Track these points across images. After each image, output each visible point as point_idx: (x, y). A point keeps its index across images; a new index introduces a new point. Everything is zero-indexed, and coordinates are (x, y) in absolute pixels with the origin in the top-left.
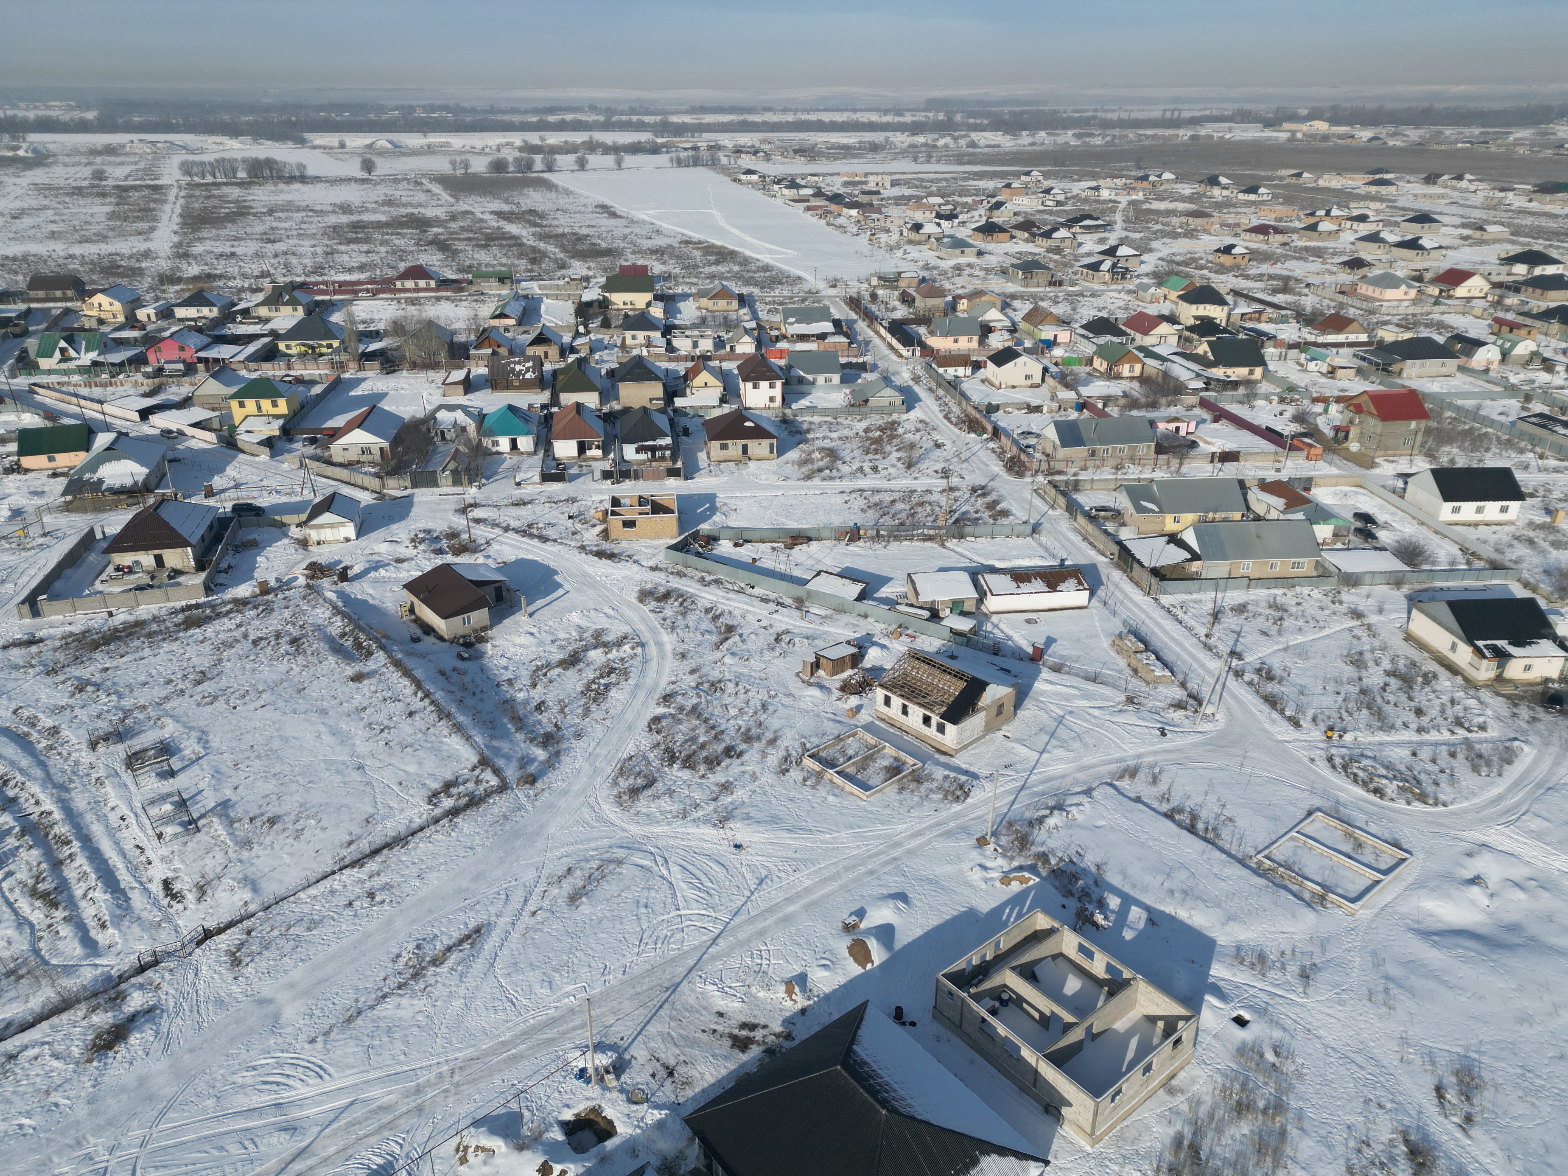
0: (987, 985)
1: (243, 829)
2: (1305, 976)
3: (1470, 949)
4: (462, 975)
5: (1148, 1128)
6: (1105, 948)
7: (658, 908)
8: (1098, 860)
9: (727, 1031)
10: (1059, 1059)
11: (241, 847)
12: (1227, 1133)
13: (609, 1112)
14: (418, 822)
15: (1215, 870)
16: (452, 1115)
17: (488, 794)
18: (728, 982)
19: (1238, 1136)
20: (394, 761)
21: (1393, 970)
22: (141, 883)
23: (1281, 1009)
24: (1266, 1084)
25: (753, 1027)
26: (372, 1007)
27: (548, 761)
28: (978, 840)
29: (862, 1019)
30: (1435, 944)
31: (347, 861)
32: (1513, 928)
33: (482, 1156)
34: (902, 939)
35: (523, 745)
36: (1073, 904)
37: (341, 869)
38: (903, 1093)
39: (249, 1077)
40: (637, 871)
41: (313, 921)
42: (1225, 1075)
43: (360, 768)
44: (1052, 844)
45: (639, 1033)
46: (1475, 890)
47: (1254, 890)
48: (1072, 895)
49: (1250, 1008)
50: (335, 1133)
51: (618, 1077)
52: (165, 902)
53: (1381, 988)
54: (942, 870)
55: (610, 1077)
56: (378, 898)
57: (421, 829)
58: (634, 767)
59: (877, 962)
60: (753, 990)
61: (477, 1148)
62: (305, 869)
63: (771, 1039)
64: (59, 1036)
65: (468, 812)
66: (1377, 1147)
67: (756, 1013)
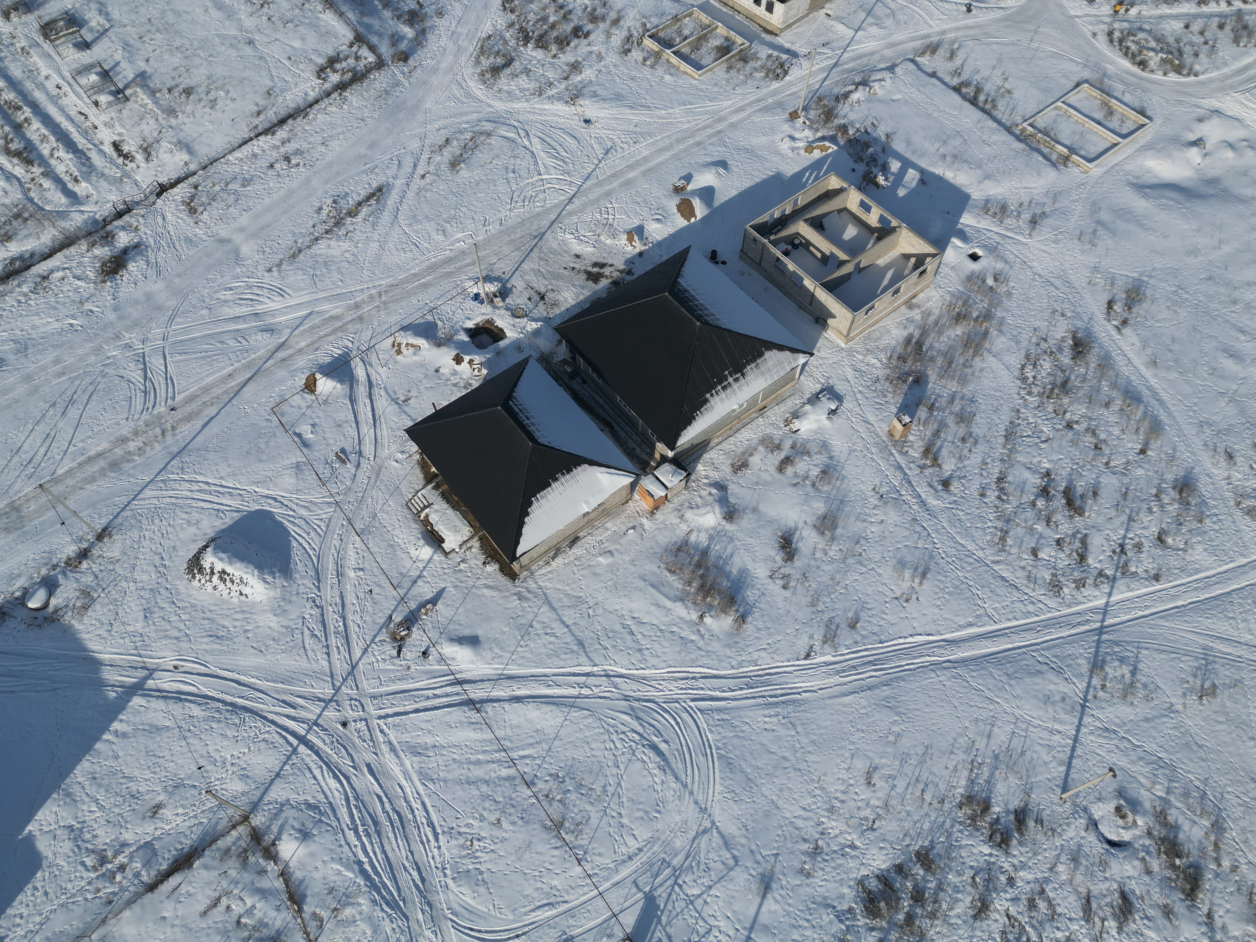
0: (784, 233)
1: (165, 97)
2: (1034, 222)
3: (1171, 199)
4: (374, 225)
5: (888, 332)
6: (880, 203)
7: (523, 173)
8: (889, 130)
9: (583, 268)
10: (831, 287)
11: (168, 115)
12: (945, 334)
13: (499, 323)
14: (312, 95)
15: (985, 137)
16: (385, 323)
17: (369, 70)
18: (582, 232)
19: (953, 336)
20: (279, 36)
21: (1104, 216)
22: (94, 145)
23: (1010, 250)
24: (982, 301)
25: (602, 266)
26: (309, 247)
27: (416, 39)
28: (790, 114)
29: (685, 259)
30: (1145, 196)
31: (260, 129)
32: (1213, 182)
33: (411, 350)
34: (720, 198)
35: (391, 22)
36: (861, 168)
37: (257, 136)
38: (712, 311)
39: (228, 295)
40: (503, 142)
41: (244, 179)
42: (953, 295)
43: (251, 42)
44: (852, 116)
45: (517, 269)
46: (1194, 150)
47: (1012, 153)
48: (862, 160)
49: (984, 247)
50: (303, 333)
51: (504, 300)
52: (120, 161)
53: (1091, 230)
54: (758, 141)
55: (497, 300)
56: (293, 162)
57: (317, 102)
58: (493, 46)
59: (699, 217)
60: (602, 238)
61: (407, 345)
62: (227, 135)
63: (616, 274)
64: (74, 264)
65: (354, 87)
66: (1051, 342)
67: (604, 255)
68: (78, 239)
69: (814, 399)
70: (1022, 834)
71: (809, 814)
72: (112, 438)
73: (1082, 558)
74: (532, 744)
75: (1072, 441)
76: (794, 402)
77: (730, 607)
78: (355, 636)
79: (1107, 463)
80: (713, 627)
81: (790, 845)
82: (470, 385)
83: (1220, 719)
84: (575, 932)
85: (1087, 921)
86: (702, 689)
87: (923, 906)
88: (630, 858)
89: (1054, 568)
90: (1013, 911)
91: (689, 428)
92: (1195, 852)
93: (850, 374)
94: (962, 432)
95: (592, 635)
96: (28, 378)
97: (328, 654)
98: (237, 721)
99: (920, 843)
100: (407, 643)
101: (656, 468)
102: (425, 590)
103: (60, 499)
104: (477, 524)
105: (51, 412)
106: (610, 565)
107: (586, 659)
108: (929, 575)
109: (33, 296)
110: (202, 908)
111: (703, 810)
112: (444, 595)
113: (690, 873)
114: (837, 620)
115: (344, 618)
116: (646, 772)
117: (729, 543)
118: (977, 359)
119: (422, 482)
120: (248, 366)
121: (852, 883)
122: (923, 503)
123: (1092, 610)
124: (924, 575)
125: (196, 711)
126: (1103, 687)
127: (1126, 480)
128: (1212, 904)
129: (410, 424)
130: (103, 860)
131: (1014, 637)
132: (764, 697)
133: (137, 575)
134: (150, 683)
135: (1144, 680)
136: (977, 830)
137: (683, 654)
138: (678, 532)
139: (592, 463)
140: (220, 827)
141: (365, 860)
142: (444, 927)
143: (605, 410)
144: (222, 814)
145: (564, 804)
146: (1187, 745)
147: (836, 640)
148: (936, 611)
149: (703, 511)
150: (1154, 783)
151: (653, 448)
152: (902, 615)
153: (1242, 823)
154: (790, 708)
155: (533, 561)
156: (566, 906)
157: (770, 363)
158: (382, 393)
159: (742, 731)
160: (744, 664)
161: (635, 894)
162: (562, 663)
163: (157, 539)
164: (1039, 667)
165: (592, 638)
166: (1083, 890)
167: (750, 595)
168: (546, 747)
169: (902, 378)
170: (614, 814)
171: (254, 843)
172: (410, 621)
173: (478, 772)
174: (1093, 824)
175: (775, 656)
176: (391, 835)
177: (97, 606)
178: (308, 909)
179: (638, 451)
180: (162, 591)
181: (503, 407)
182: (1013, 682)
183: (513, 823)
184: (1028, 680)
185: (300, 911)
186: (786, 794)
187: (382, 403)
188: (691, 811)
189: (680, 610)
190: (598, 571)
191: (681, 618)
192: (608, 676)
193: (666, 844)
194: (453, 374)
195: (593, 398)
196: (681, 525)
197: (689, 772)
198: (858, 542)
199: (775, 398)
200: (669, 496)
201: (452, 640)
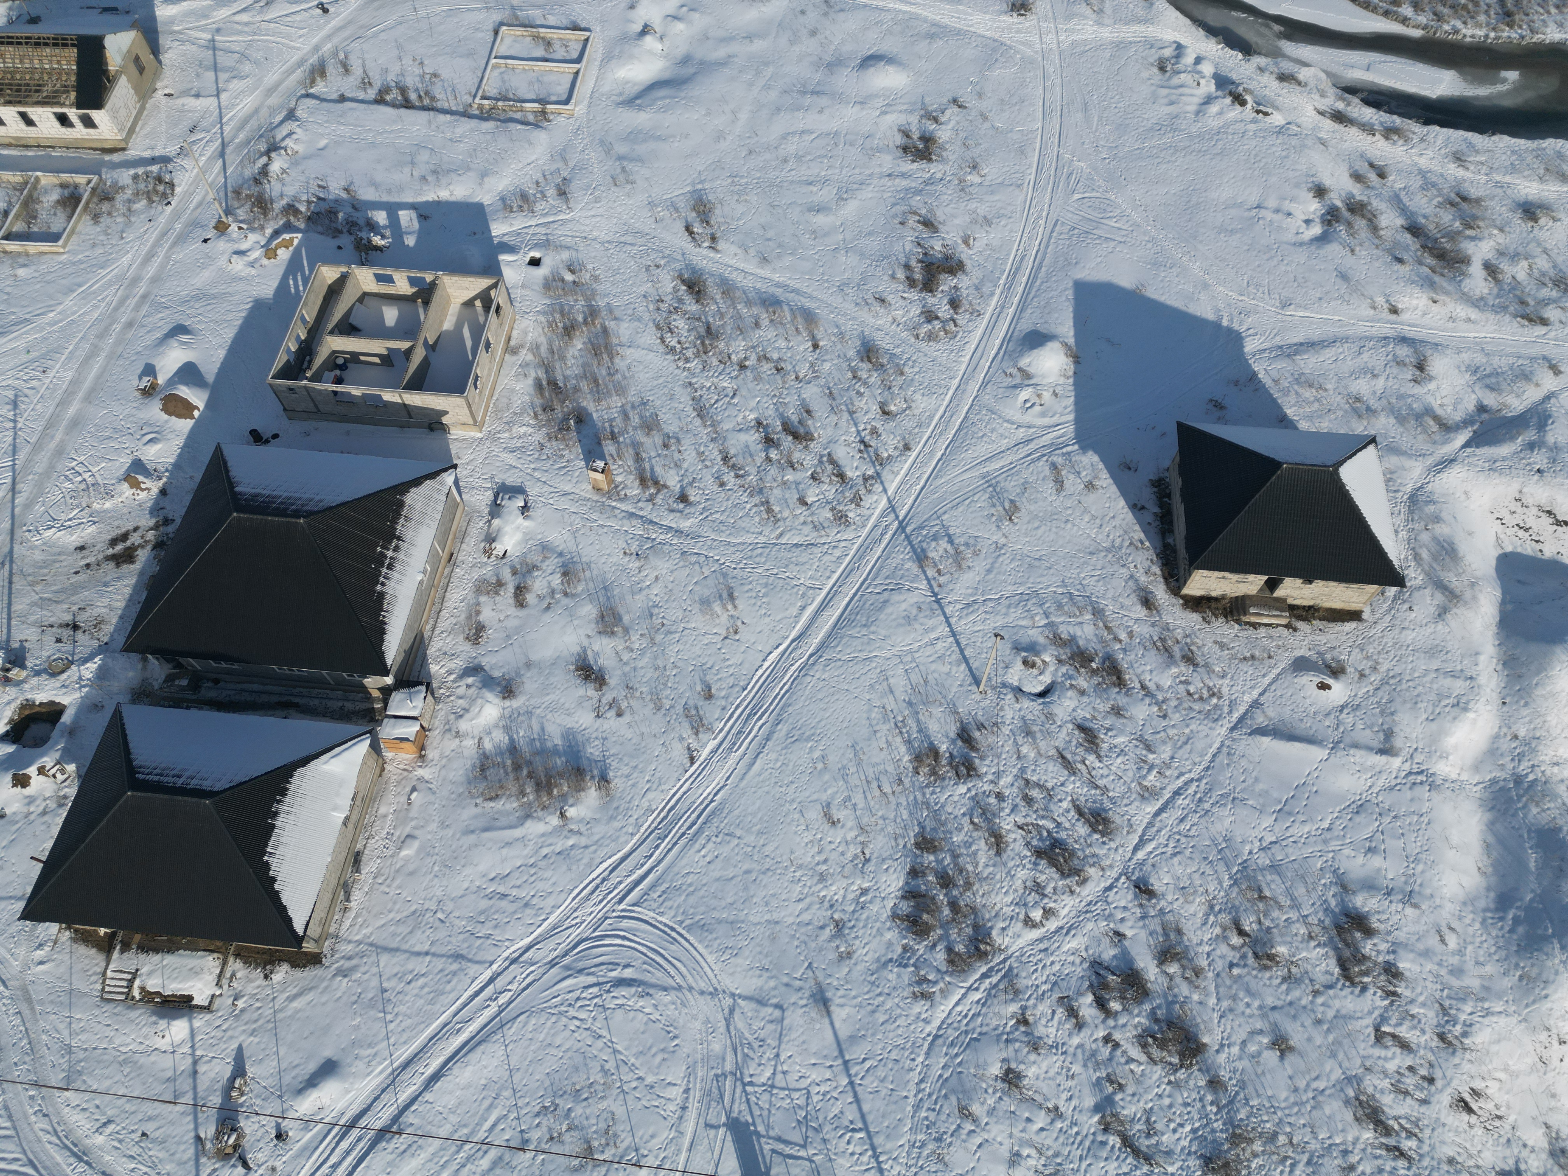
0: (318, 361)
2: (562, 193)
3: (664, 98)
5: (513, 391)
6: (399, 265)
8: (343, 183)
9: (100, 557)
10: (417, 384)
12: (569, 356)
13: (41, 697)
18: (63, 517)
19: (577, 354)
21: (621, 149)
23: (560, 233)
24: (576, 300)
25: (124, 537)
28: (216, 228)
29: (225, 463)
30: (640, 108)
32: (686, 60)
34: (210, 369)
36: (346, 240)
38: (307, 496)
42: (545, 313)
44: (290, 191)
45: (9, 619)
46: (648, 39)
47: (488, 137)
48: (341, 232)
49: (536, 246)
51: (23, 666)
53: (619, 170)
54: (202, 279)
55: (14, 673)
59: (201, 406)
60: (96, 506)
63: (151, 535)
66: (668, 299)
67: (116, 524)
69: (496, 509)
70: (977, 750)
71: (807, 900)
73: (841, 476)
74: (491, 1105)
75: (755, 379)
76: (478, 528)
77: (583, 780)
79: (797, 378)
80: (582, 814)
81: (813, 945)
82: (65, 797)
83: (1036, 524)
85: (1074, 774)
86: (620, 882)
87: (955, 885)
88: (684, 1108)
89: (828, 503)
90: (1020, 820)
91: (386, 637)
92: (1098, 647)
93: (510, 459)
94: (658, 440)
95: (461, 937)
99: (912, 834)
100: (247, 1146)
101: (385, 708)
102: (217, 1071)
104: (219, 943)
106: (418, 851)
107: (476, 967)
108: (736, 594)
111: (715, 993)
112: (246, 1053)
113: (750, 1062)
114: (691, 703)
116: (632, 1014)
117: (530, 718)
118: (617, 360)
119: (100, 958)
121: (888, 924)
122: (678, 532)
123: (883, 515)
124: (731, 597)
126: (939, 572)
127: (822, 381)
128: (1138, 676)
129: (21, 905)
131: (844, 589)
132: (683, 834)
135: (962, 540)
136: (944, 779)
137: (574, 867)
138: (467, 753)
139: (305, 761)
143: (270, 694)
145: (576, 1128)
146: (1030, 566)
147: (705, 722)
148: (767, 620)
149: (475, 710)
150: (1032, 618)
151: (364, 689)
152: (743, 649)
153: (1110, 594)
154: (715, 822)
155: (325, 923)
157: (418, 506)
159: (690, 885)
160: (641, 821)
161: (716, 1136)
162: (453, 996)
164: (882, 597)
165: (464, 941)
166: (1053, 752)
167: (593, 751)
168: (507, 1093)
169: (563, 427)
170: (634, 1084)
172: (228, 1120)
174: (1018, 691)
175: (663, 787)
179: (349, 706)
181: (132, 789)
182: (873, 628)
184: (882, 616)
186: (774, 903)
188: (703, 1006)
189: (534, 828)
190: (411, 867)
191: (543, 835)
192: (514, 961)
193: (706, 1059)
194: (29, 804)
195: (243, 690)
196: (465, 743)
197: (672, 972)
198: (651, 615)
199: (455, 537)
200: (425, 725)
201: (300, 1092)
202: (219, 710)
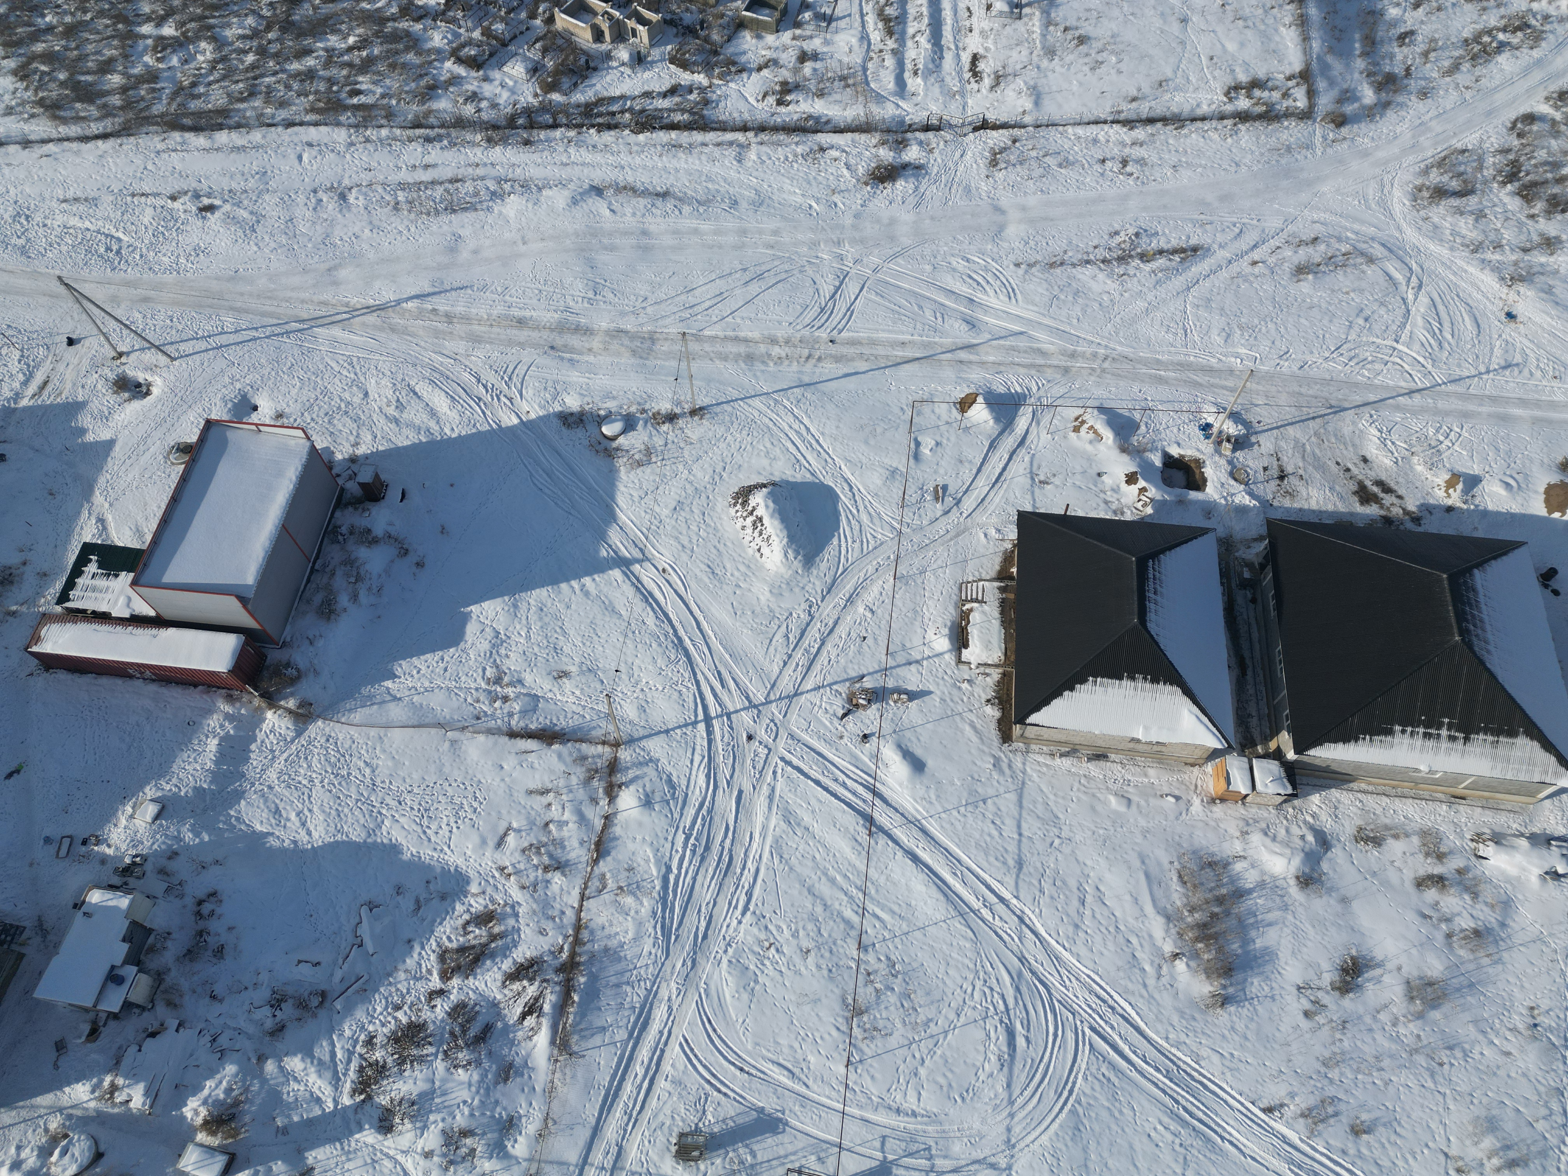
1: (1056, 34)
4: (1158, 282)
7: (1378, 327)
9: (1360, 477)
11: (1045, 54)
13: (1209, 471)
14: (1205, 109)
16: (1087, 390)
17: (1288, 114)
18: (1394, 437)
20: (1219, 29)
22: (957, 46)
25: (1388, 490)
26: (1074, 265)
27: (1371, 108)
29: (1505, 554)
31: (1122, 117)
33: (1091, 435)
37: (1113, 122)
39: (960, 264)
40: (1382, 280)
41: (1066, 160)
43: (1184, 21)
45: (1278, 428)
50: (1000, 347)
51: (1234, 450)
52: (968, 75)
55: (1227, 447)
56: (1128, 169)
57: (1203, 119)
58: (1460, 164)
60: (1415, 459)
61: (1091, 427)
62: (1085, 105)
63: (1396, 511)
64: (854, 152)
65: (1257, 124)
67: (1401, 480)
68: (876, 130)
69: (1542, 840)
72: (766, 333)
74: (894, 913)
76: (1509, 823)
77: (1219, 976)
78: (819, 667)
80: (1181, 978)
82: (1122, 513)
84: (793, 1122)
86: (1112, 1028)
88: (898, 1111)
91: (1340, 746)
95: (1039, 865)
96: (743, 232)
97: (785, 663)
98: (673, 657)
100: (857, 714)
101: (1259, 757)
102: (912, 679)
103: (688, 356)
104: (1013, 658)
105: (738, 275)
106: (1116, 812)
107: (1012, 883)
109: (800, 160)
110: (532, 786)
111: (1010, 1145)
112: (926, 698)
114: (1342, 1107)
115: (823, 644)
116: (982, 1049)
117: (1280, 909)
119: (993, 574)
120: (925, 345)
125: (651, 620)
129: (1029, 508)
130: (498, 681)
132: (1177, 1102)
133: (696, 468)
134: (636, 568)
137: (1121, 974)
138: (1226, 845)
139: (1188, 692)
140: (594, 733)
141: (675, 871)
142: (689, 994)
143: (1251, 649)
144: (603, 724)
145: (878, 998)
147: (1321, 1127)
149: (1277, 848)
151: (1275, 732)
154: (1198, 1143)
155: (1039, 740)
156: (803, 1090)
157: (1516, 753)
158: (1027, 459)
159: (1121, 1112)
160: (1183, 1047)
161: (875, 1149)
162: (985, 864)
163: (733, 449)
165: (1036, 868)
167: (1256, 985)
168: (905, 928)
170: (917, 1055)
171: (607, 770)
172: (877, 696)
173: (824, 888)
175: (1228, 1074)
176: (711, 871)
177: (648, 470)
178: (604, 866)
179: (1254, 722)
180: (704, 496)
181: (1138, 561)
183: (819, 967)
185: (596, 862)
187: (1019, 468)
188: (995, 1133)
189: (1157, 926)
190: (1099, 808)
191: (1151, 936)
192: (1021, 920)
193: (944, 1136)
194: (1113, 490)
195: (1249, 625)
196: (1237, 842)
197: (1027, 1093)
198: (1451, 1048)
199: (1487, 799)
200: (1248, 799)
201: (899, 746)
202: (1225, 609)
